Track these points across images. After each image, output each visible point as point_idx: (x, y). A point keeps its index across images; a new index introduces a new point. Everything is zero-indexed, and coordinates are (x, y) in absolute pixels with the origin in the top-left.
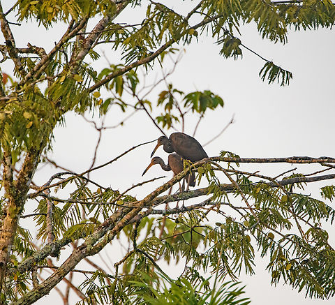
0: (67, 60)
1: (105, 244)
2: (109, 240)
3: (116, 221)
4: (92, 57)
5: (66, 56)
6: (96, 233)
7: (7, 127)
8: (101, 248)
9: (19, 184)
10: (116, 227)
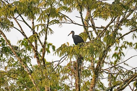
0: (112, 30)
1: (125, 87)
2: (127, 86)
3: (129, 80)
4: (120, 30)
5: (112, 29)
6: (123, 84)
7: (88, 50)
8: (124, 88)
9: (96, 68)
10: (129, 82)
